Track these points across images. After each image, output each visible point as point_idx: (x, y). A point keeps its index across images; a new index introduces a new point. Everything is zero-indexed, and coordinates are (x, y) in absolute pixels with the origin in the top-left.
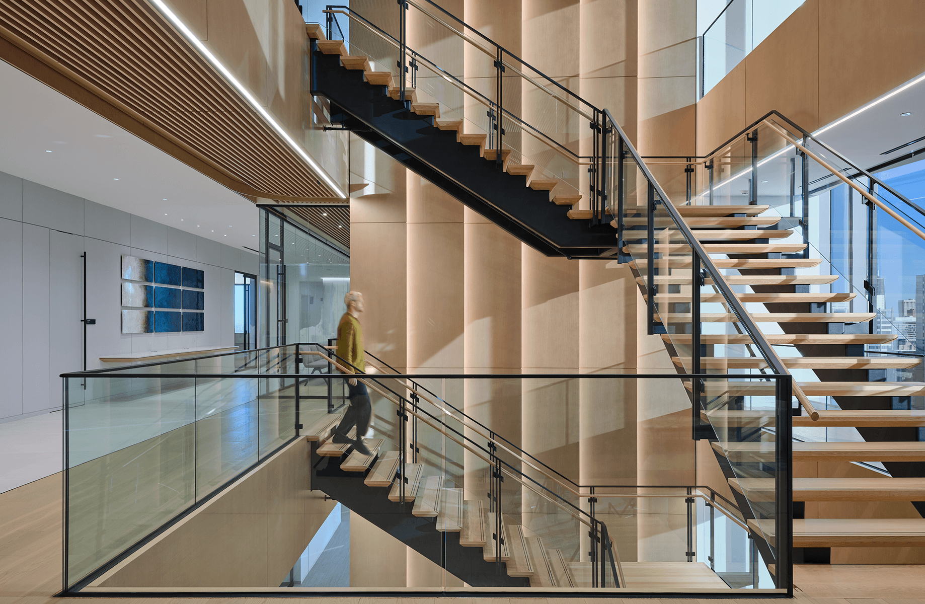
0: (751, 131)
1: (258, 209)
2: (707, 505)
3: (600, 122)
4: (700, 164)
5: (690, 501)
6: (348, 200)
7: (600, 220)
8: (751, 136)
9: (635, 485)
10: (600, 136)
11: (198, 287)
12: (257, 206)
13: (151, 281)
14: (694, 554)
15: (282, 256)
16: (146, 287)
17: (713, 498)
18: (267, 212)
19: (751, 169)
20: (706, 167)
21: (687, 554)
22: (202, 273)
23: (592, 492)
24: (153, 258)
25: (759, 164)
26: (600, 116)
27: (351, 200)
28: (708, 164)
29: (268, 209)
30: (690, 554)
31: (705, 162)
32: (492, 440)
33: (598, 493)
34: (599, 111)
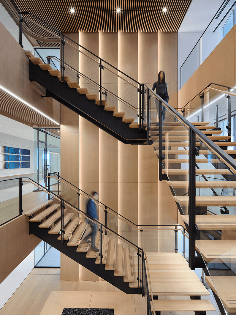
0: (201, 93)
1: (33, 129)
2: (182, 233)
3: (142, 89)
4: (180, 111)
5: (176, 231)
6: (60, 126)
7: (141, 129)
8: (201, 96)
9: (157, 225)
10: (142, 95)
11: (28, 155)
12: (33, 128)
13: (7, 153)
14: (177, 250)
15: (46, 145)
16: (4, 155)
17: (184, 231)
18: (38, 130)
19: (201, 110)
20: (182, 112)
21: (175, 250)
22: (29, 150)
23: (141, 228)
24: (8, 146)
25: (204, 107)
26: (142, 86)
27: (61, 125)
28: (183, 111)
29: (38, 129)
30: (176, 250)
31: (182, 110)
32: (106, 209)
33: (144, 228)
34: (141, 85)
